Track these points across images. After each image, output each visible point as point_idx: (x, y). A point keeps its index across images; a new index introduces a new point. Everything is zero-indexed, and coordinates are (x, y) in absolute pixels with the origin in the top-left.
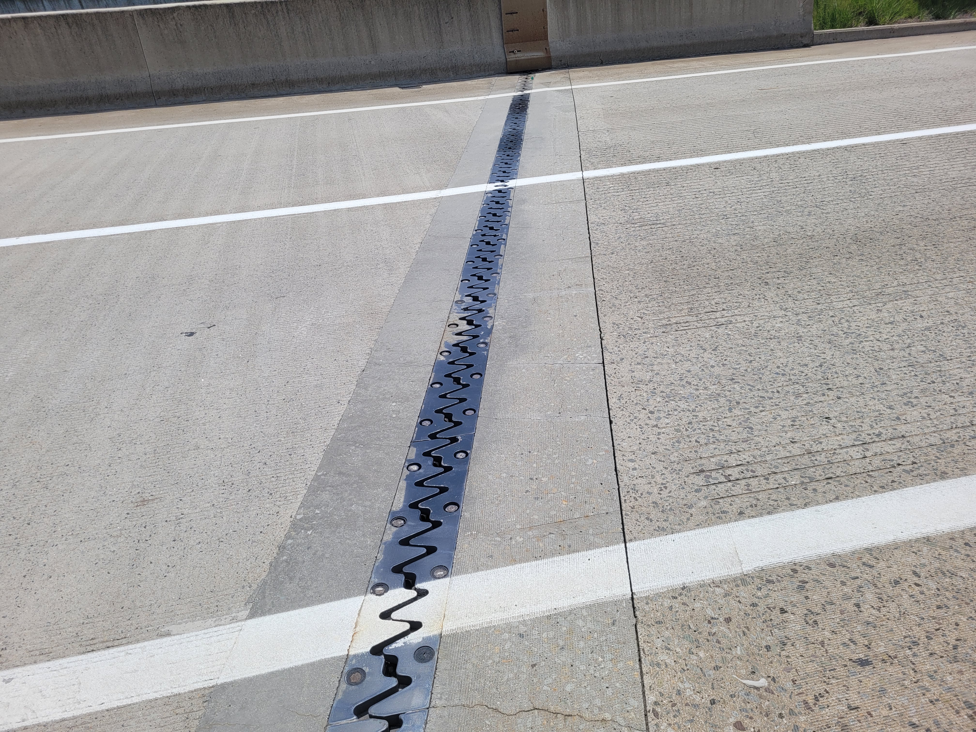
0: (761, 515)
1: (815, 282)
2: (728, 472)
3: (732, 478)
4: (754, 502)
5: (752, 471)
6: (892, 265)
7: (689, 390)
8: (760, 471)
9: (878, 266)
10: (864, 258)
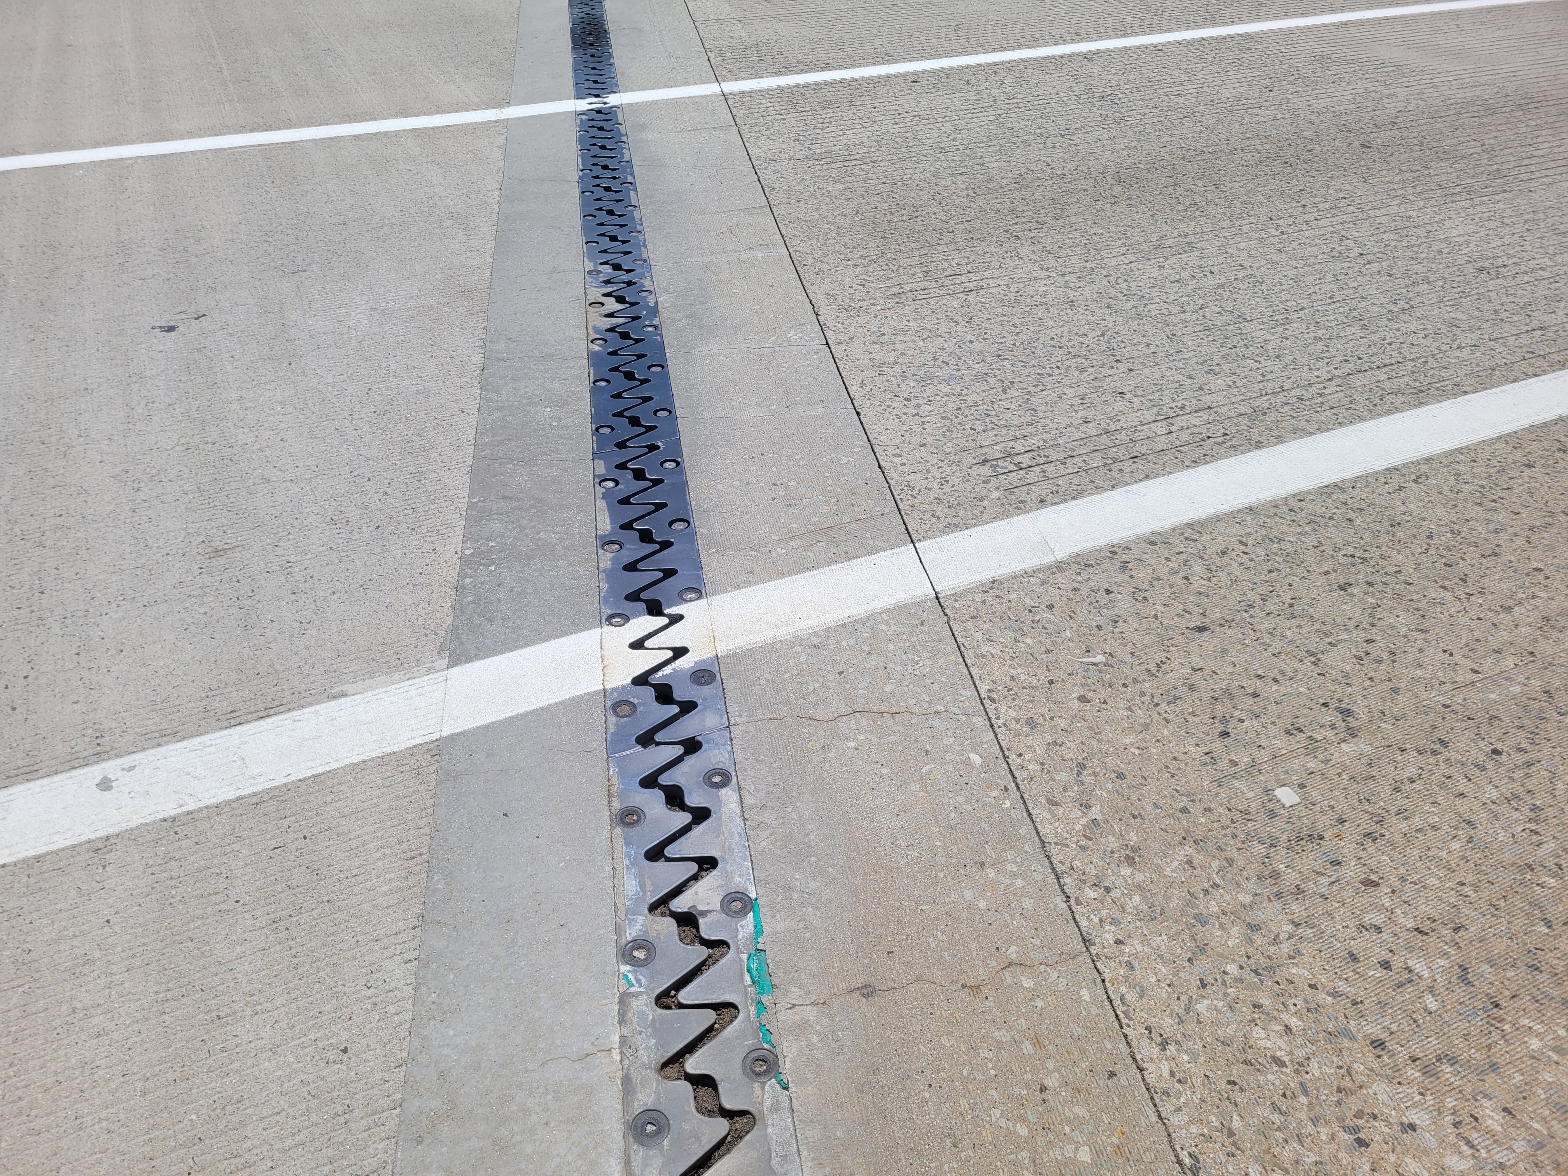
0: (1066, 501)
1: (1077, 234)
2: (1018, 459)
3: (1023, 466)
4: (1055, 488)
5: (1045, 456)
6: (1168, 210)
7: (947, 371)
8: (1054, 456)
9: (1152, 213)
10: (1132, 203)
